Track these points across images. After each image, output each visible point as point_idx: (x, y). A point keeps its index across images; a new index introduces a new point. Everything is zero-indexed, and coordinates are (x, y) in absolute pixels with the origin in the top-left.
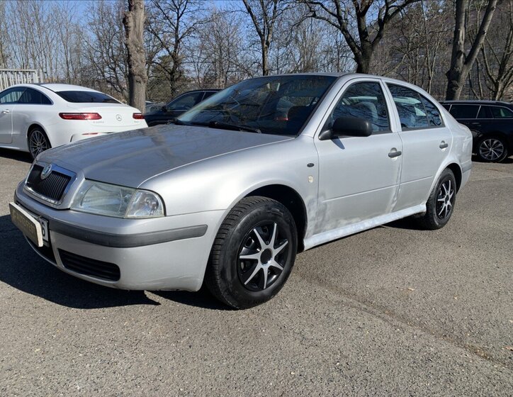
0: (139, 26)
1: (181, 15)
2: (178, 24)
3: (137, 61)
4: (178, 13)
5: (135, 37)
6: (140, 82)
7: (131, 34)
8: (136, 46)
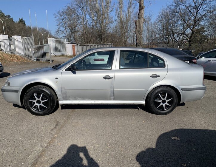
0: (141, 24)
1: (199, 10)
2: (196, 15)
3: (139, 38)
4: (197, 10)
5: (139, 29)
6: (139, 46)
7: (137, 28)
8: (139, 32)
